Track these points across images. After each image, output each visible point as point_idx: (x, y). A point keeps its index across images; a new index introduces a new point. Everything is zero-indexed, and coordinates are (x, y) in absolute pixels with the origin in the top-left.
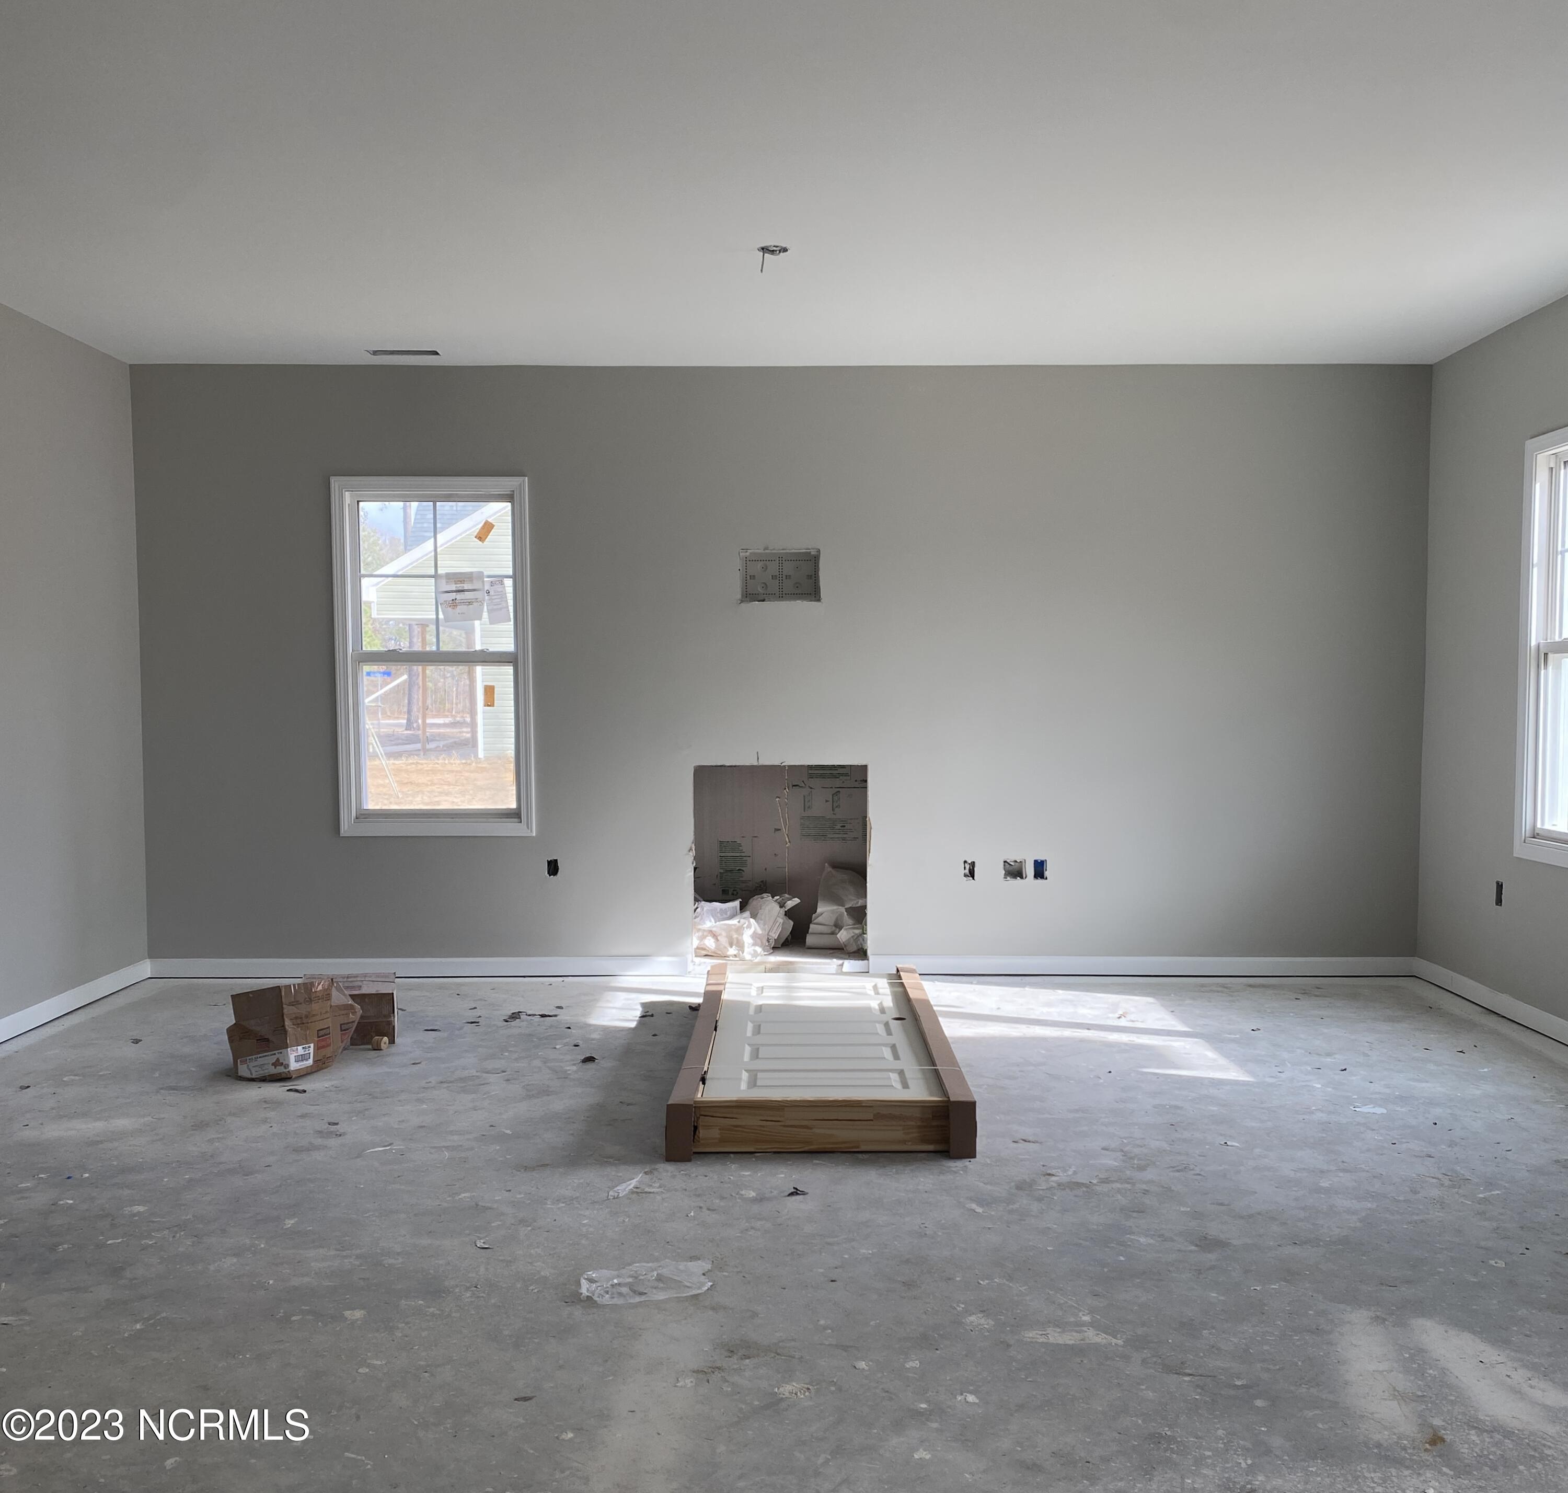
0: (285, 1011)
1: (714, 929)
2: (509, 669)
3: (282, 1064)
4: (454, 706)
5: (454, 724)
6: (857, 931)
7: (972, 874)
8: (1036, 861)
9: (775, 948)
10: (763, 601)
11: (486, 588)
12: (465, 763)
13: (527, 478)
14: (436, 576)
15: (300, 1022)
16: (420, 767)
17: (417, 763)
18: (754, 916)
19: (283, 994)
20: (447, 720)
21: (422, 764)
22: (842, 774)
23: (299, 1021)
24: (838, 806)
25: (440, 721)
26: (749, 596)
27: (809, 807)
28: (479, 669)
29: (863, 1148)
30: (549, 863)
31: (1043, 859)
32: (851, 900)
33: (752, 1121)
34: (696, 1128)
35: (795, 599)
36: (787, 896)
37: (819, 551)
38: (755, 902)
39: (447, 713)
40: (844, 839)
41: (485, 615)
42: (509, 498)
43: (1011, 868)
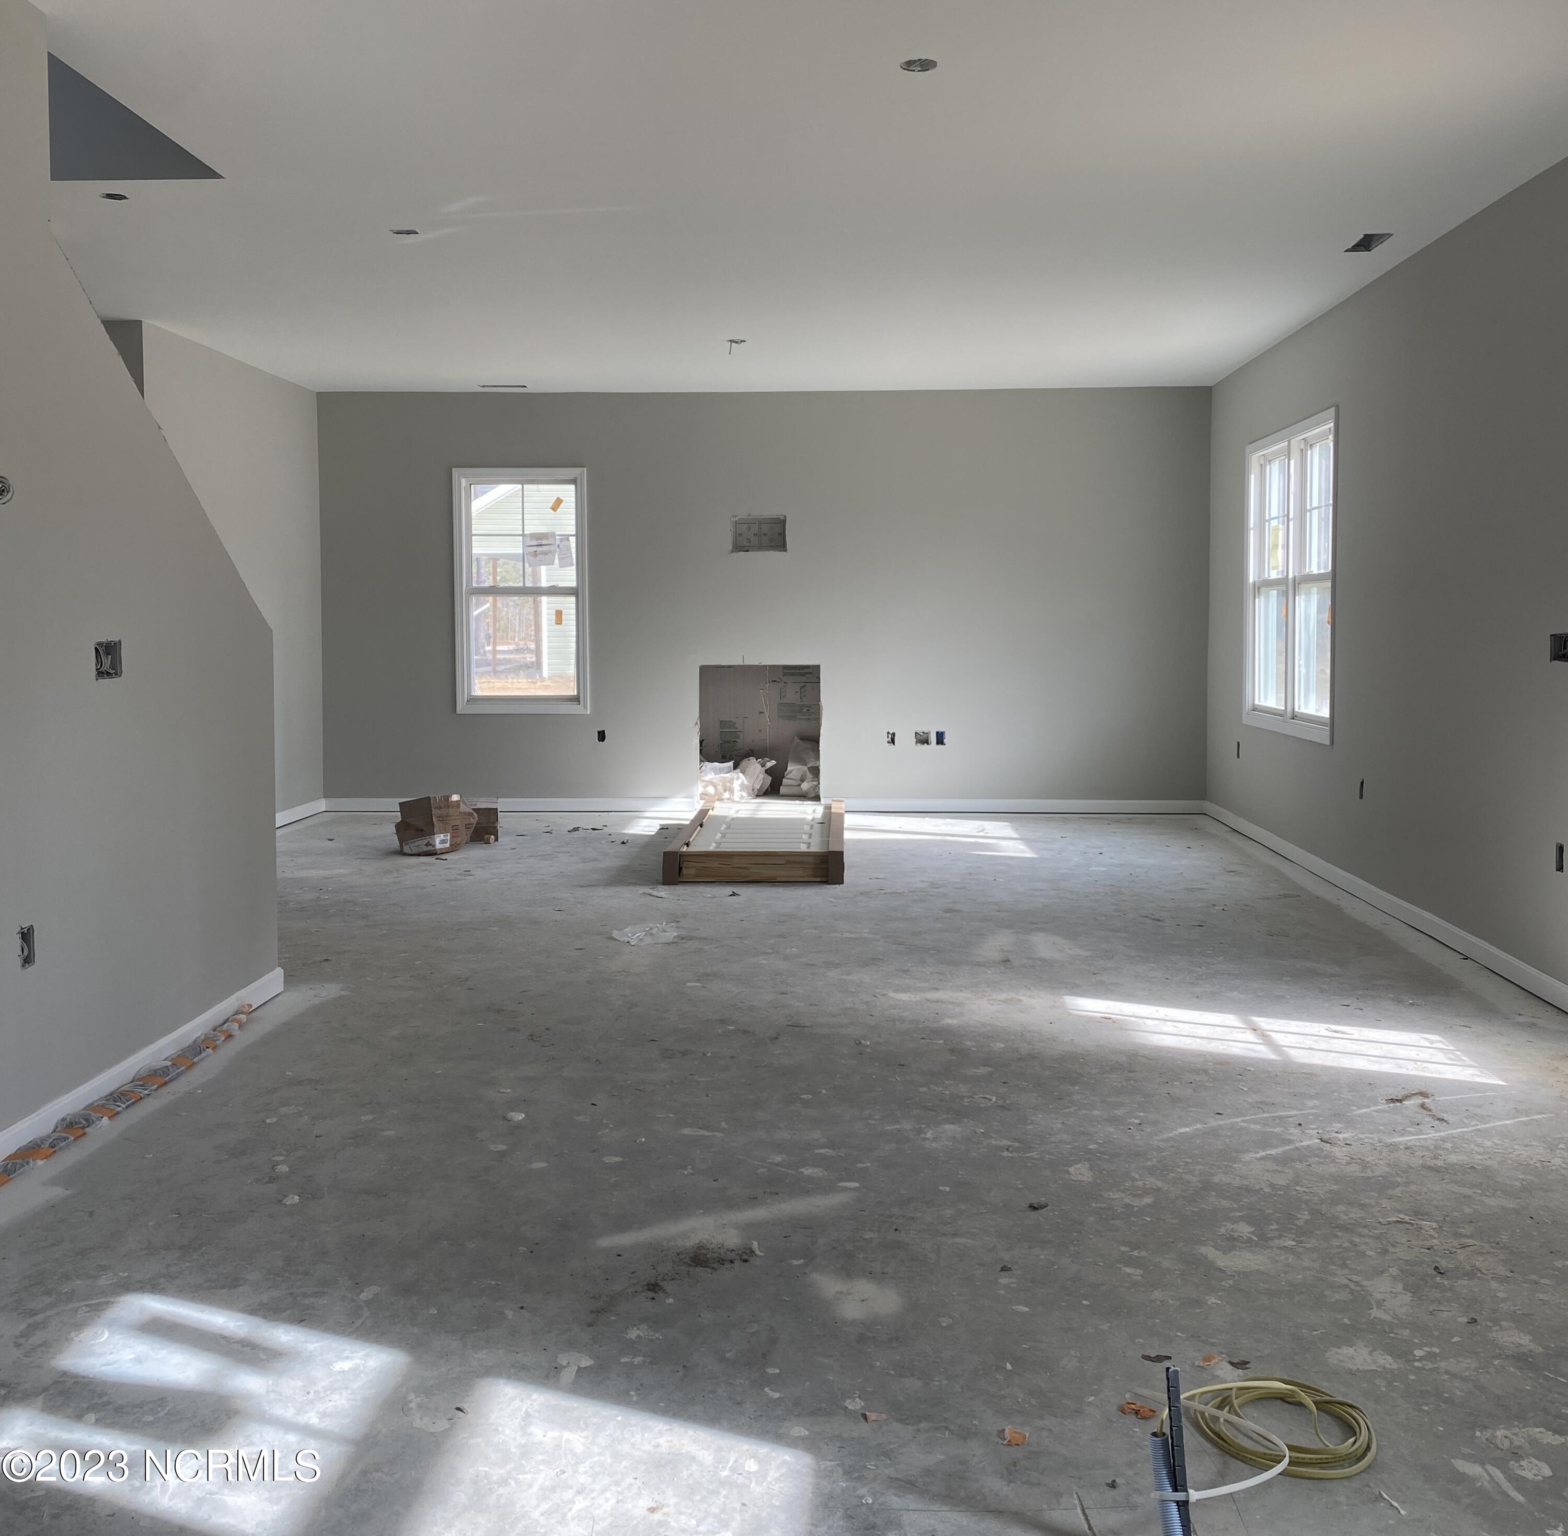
0: (433, 812)
1: (714, 781)
2: (573, 599)
3: (431, 845)
4: (517, 634)
5: (518, 651)
6: (816, 783)
7: (893, 741)
8: (937, 733)
9: (758, 796)
10: (748, 551)
11: (558, 542)
12: (531, 682)
13: (585, 469)
14: (523, 535)
15: (443, 819)
16: (492, 685)
17: (489, 682)
18: (743, 772)
19: (432, 802)
20: (511, 647)
21: (493, 683)
22: (807, 673)
23: (441, 819)
24: (805, 696)
25: (505, 648)
26: (738, 548)
27: (784, 697)
28: (544, 599)
29: (779, 880)
30: (599, 732)
31: (943, 731)
32: (812, 761)
33: (715, 864)
34: (680, 869)
35: (769, 550)
36: (767, 759)
37: (785, 517)
38: (744, 763)
39: (510, 641)
40: (809, 719)
41: (557, 561)
42: (574, 481)
43: (921, 738)
